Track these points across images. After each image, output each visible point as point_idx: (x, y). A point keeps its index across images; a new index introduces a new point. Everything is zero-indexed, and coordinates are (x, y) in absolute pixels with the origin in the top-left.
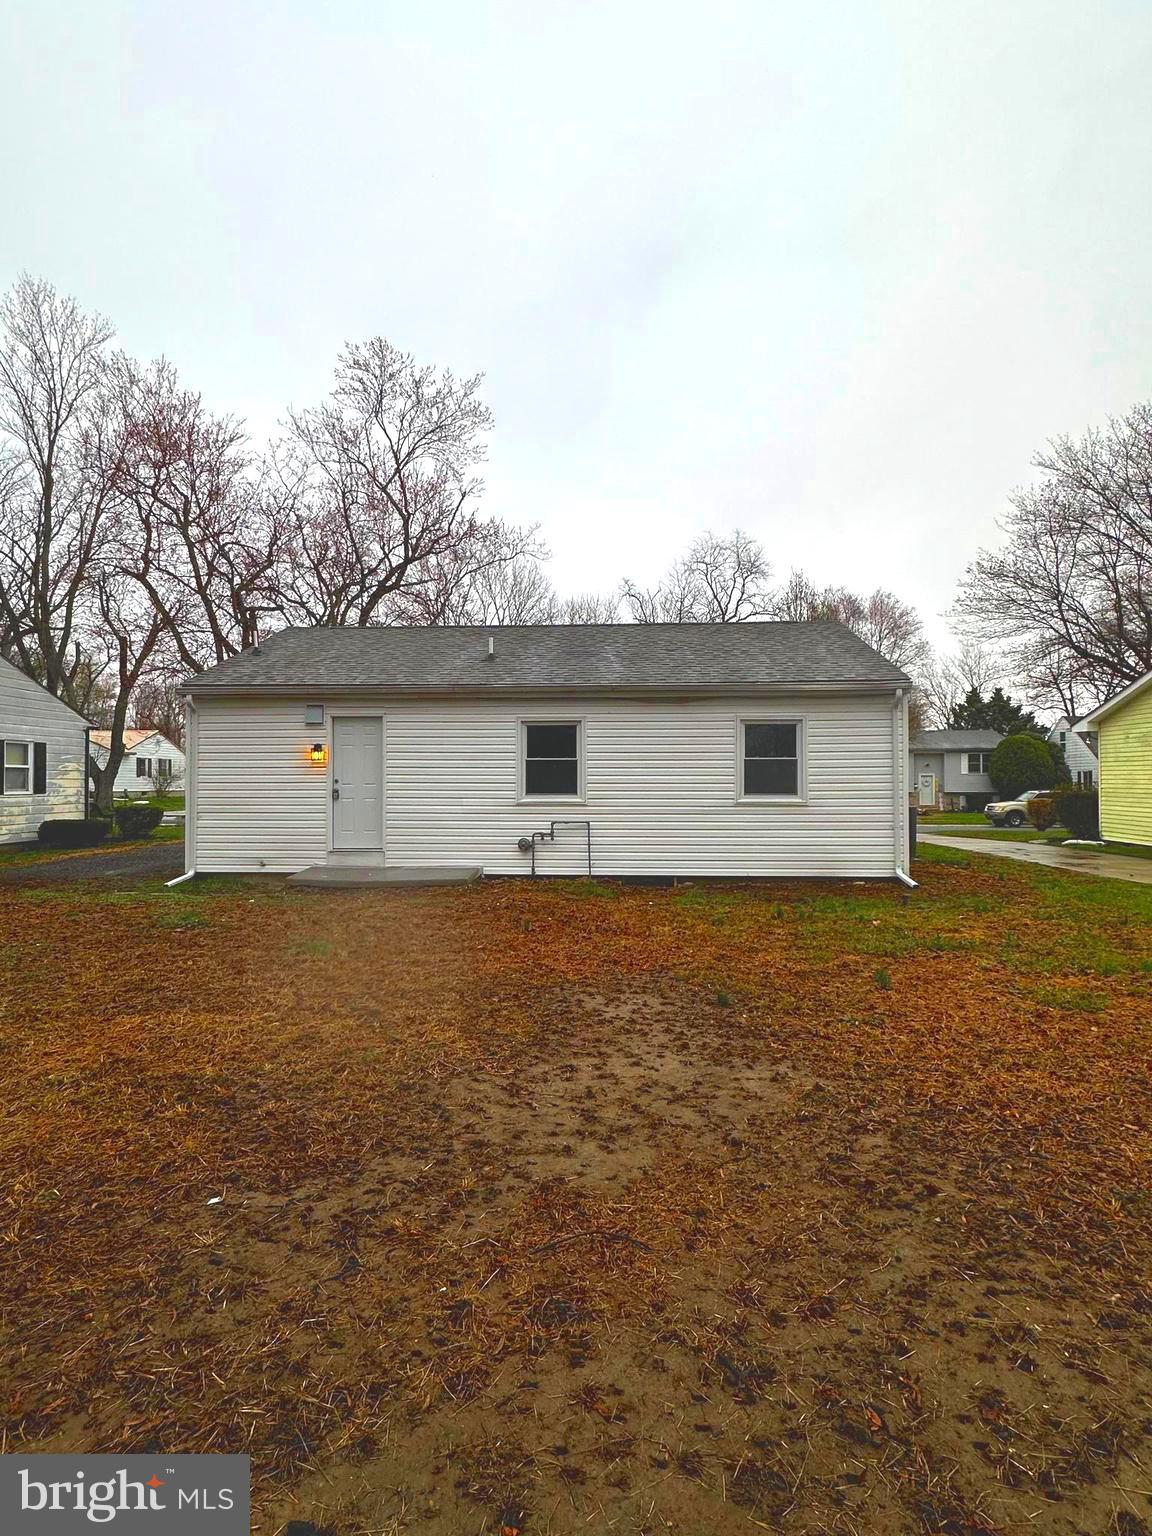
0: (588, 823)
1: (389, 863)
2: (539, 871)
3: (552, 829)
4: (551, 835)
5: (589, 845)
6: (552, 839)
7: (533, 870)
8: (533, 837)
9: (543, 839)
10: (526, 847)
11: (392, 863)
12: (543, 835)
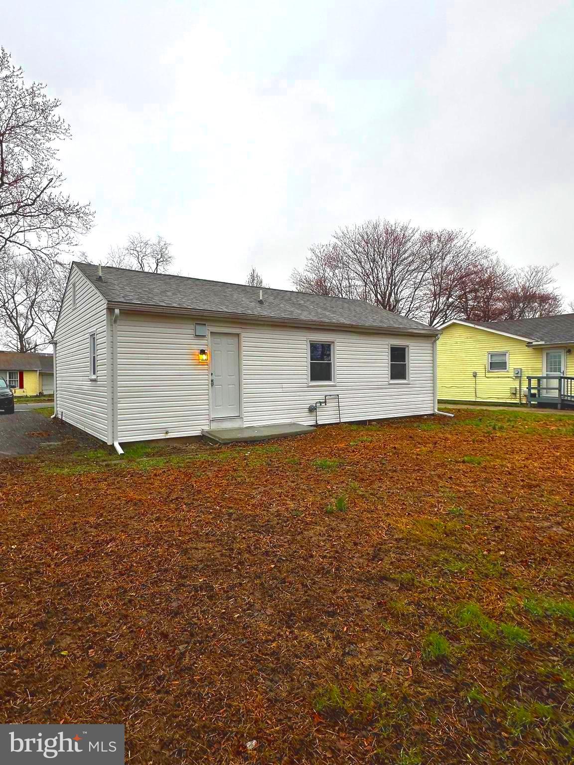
0: (338, 395)
1: (245, 424)
2: (320, 422)
3: (325, 399)
4: (325, 402)
5: (339, 407)
6: (326, 405)
7: (316, 422)
8: (316, 404)
9: (321, 405)
10: (312, 410)
11: (247, 424)
12: (321, 403)
